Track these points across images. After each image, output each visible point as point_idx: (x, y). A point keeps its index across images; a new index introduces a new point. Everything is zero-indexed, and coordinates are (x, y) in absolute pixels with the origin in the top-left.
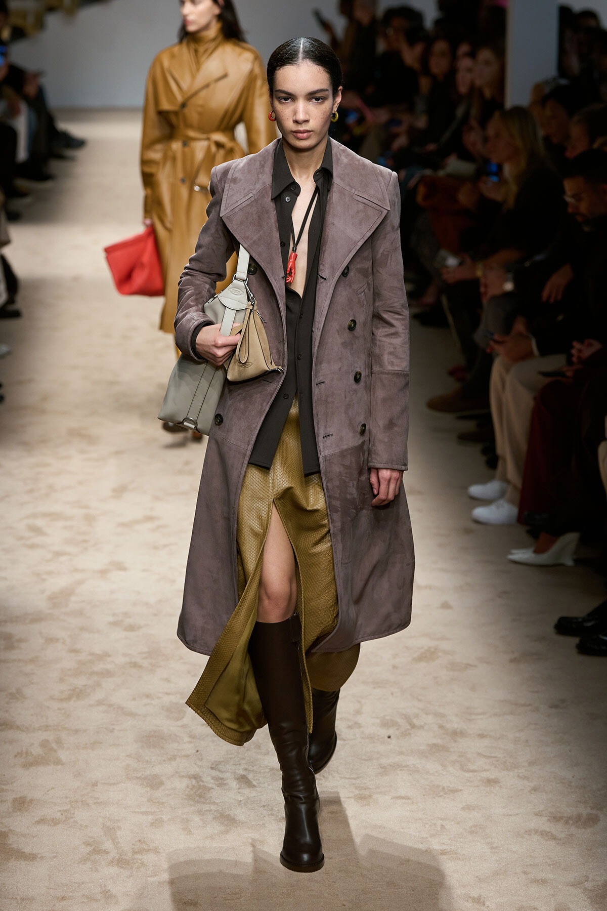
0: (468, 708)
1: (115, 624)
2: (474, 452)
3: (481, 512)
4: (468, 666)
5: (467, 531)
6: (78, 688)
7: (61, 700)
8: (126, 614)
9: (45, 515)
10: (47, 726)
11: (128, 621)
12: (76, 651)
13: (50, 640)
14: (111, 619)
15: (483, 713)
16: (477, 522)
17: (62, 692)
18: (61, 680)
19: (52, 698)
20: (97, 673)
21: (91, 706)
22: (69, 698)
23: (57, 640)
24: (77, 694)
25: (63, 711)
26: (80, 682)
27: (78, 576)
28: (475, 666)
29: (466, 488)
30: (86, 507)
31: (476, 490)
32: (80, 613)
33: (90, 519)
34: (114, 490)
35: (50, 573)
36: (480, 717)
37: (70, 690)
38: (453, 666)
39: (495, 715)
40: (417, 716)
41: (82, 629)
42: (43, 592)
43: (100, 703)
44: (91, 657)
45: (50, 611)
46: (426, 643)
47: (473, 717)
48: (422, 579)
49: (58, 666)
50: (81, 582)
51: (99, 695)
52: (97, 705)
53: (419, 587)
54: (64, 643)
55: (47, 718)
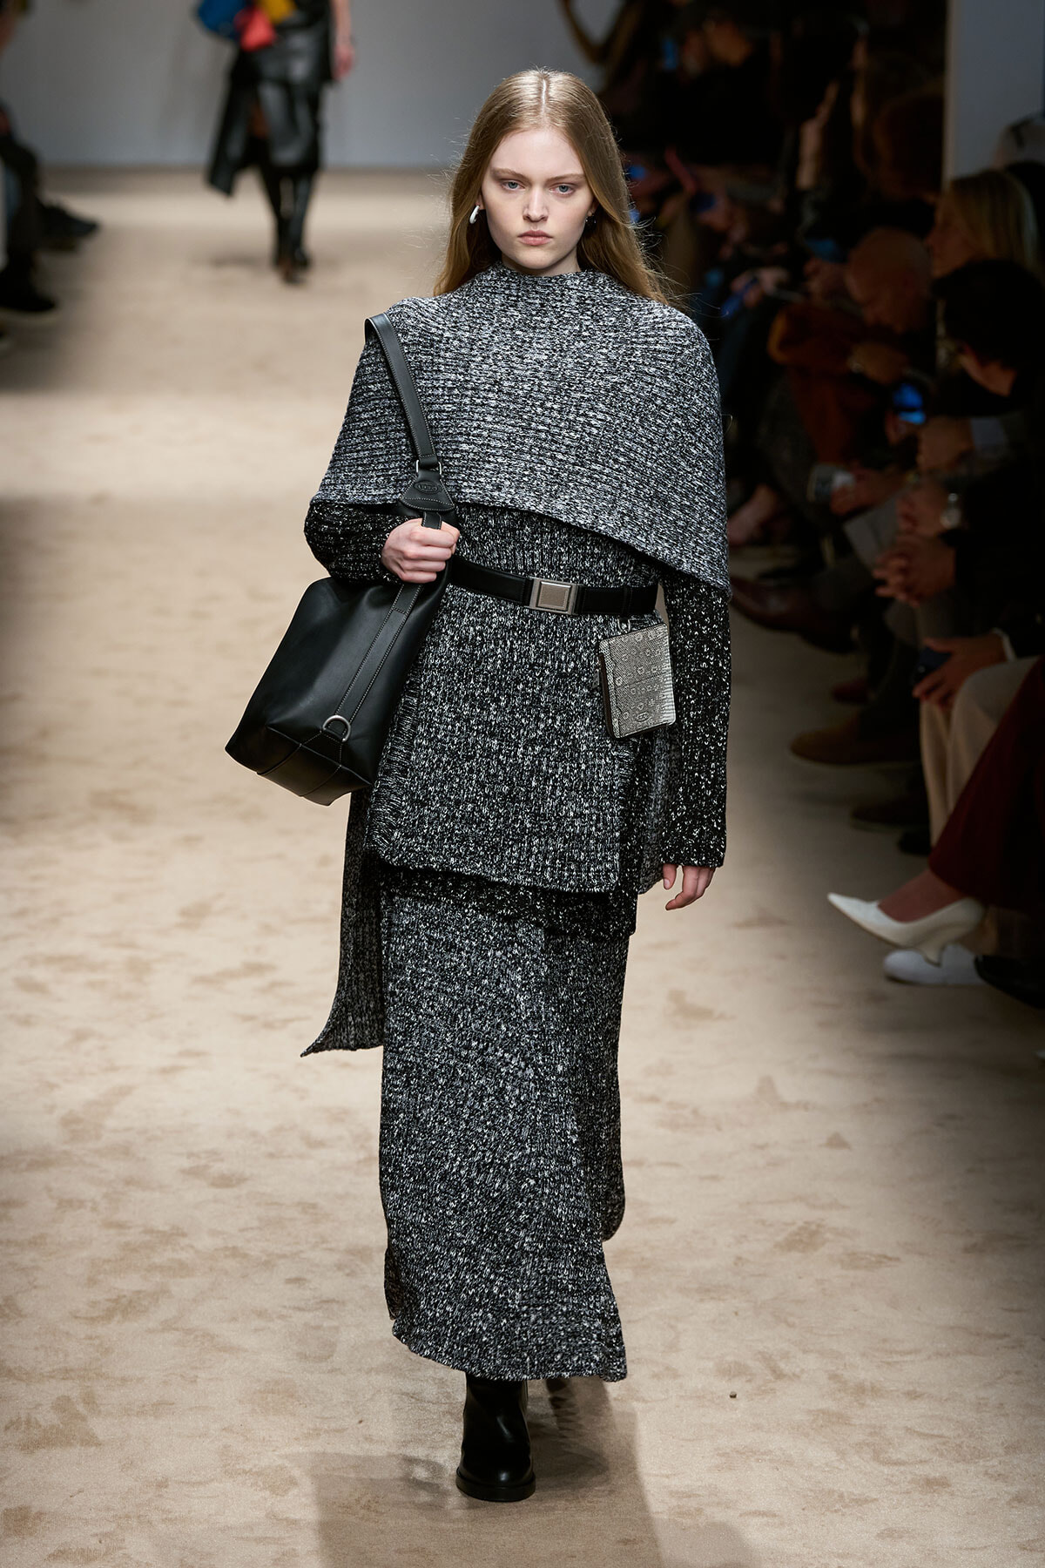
0: (885, 1341)
1: (194, 1173)
2: (884, 840)
3: (901, 961)
4: (883, 1260)
5: (875, 998)
6: (125, 1296)
7: (93, 1320)
8: (214, 1154)
9: (51, 960)
10: (67, 1371)
11: (219, 1168)
12: (120, 1226)
13: (67, 1204)
14: (186, 1163)
15: (916, 1351)
16: (894, 979)
17: (94, 1304)
18: (92, 1282)
19: (75, 1316)
20: (160, 1268)
21: (150, 1331)
22: (107, 1316)
23: (81, 1204)
24: (125, 1307)
25: (97, 1342)
26: (129, 1284)
27: (118, 1079)
28: (898, 1259)
30: (131, 945)
32: (125, 1151)
33: (139, 969)
34: (184, 913)
35: (63, 1073)
36: (908, 1358)
37: (109, 1300)
38: (853, 1260)
39: (938, 1354)
40: (785, 1356)
41: (129, 1182)
42: (51, 1109)
43: (167, 1326)
44: (148, 1238)
45: (66, 1147)
46: (797, 1214)
47: (896, 1358)
48: (789, 1089)
49: (85, 1254)
50: (125, 1091)
51: (166, 1311)
52: (163, 1330)
53: (785, 1106)
54: (94, 1209)
55: (66, 1355)
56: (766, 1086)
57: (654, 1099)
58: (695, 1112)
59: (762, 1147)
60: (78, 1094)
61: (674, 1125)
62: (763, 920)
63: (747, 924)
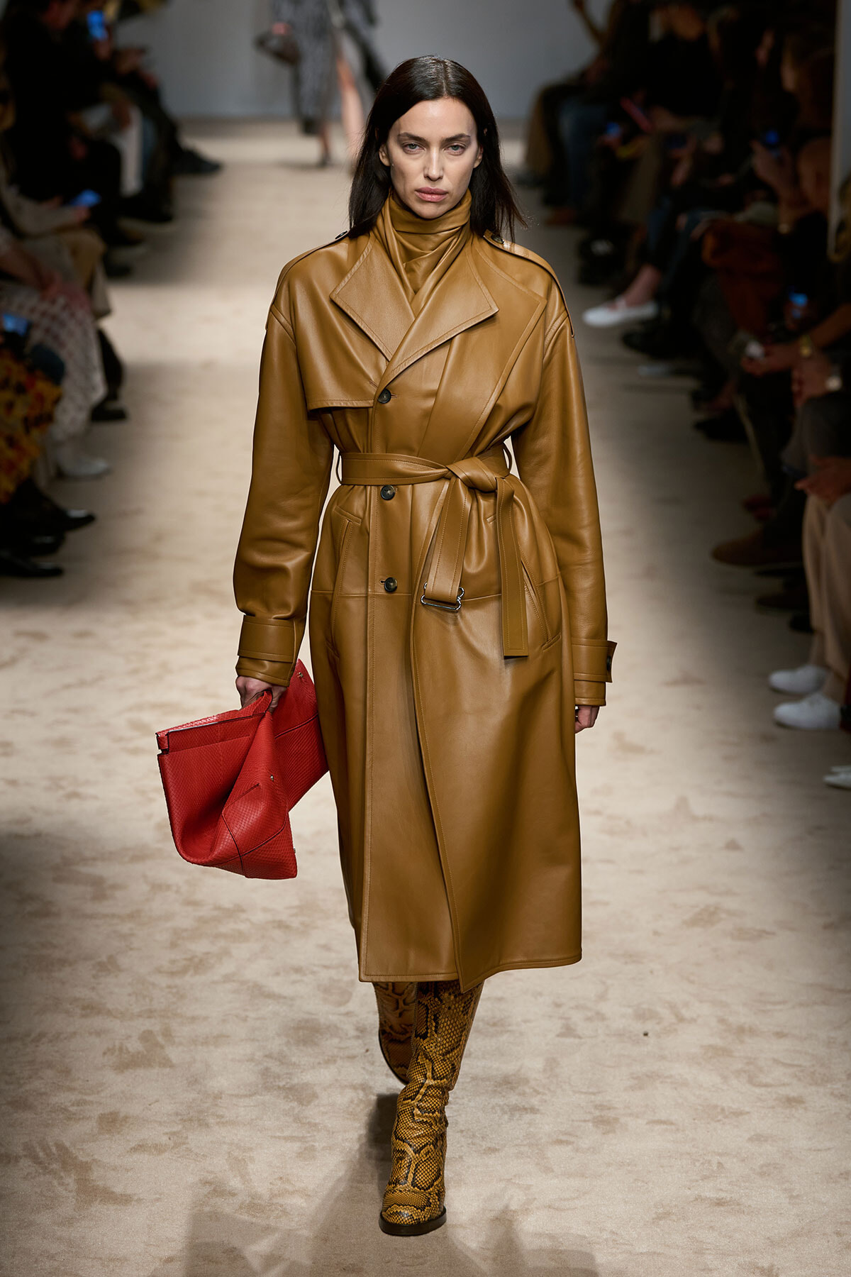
0: (761, 994)
2: (778, 622)
3: (786, 711)
4: (762, 934)
5: (767, 739)
6: (196, 956)
7: (172, 974)
9: (155, 706)
10: (151, 1011)
12: (195, 904)
13: (158, 887)
15: (784, 1002)
16: (781, 725)
17: (173, 962)
18: (173, 945)
19: (159, 971)
20: (225, 936)
21: (214, 982)
22: (184, 971)
23: (168, 887)
24: (196, 965)
25: (174, 990)
26: (200, 947)
28: (773, 934)
29: (765, 676)
30: (215, 696)
31: (780, 679)
36: (778, 1007)
37: (186, 959)
38: (741, 934)
39: (801, 1005)
40: (686, 1004)
42: (150, 817)
43: (227, 979)
44: (216, 913)
45: (159, 845)
46: (702, 899)
47: (769, 1007)
48: (699, 806)
49: (169, 925)
51: (227, 967)
52: (224, 982)
53: (695, 819)
54: (177, 892)
55: (151, 1000)
56: (682, 804)
57: (598, 813)
58: (628, 823)
59: (677, 849)
61: (611, 833)
62: (686, 680)
63: (675, 683)
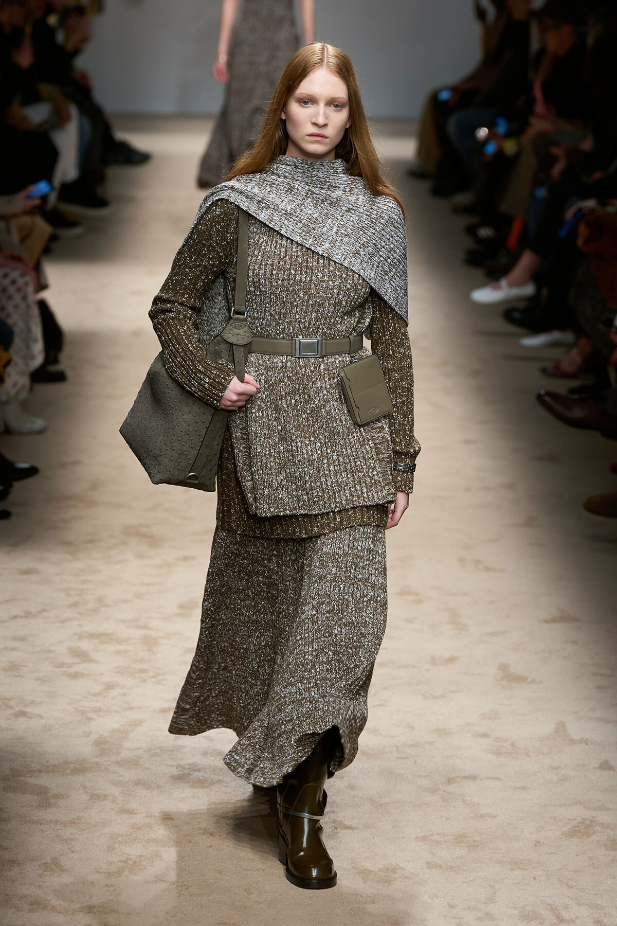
1: (180, 778)
6: (131, 859)
7: (109, 874)
8: (194, 767)
9: (92, 636)
10: (91, 907)
11: (197, 775)
12: (130, 812)
13: (96, 797)
14: (175, 772)
17: (110, 863)
18: (110, 849)
19: (98, 871)
21: (147, 882)
23: (106, 797)
24: (131, 866)
26: (134, 850)
27: (133, 715)
30: (145, 627)
32: (136, 763)
33: (150, 643)
34: (181, 607)
35: (97, 711)
37: (120, 861)
38: (613, 844)
40: (566, 907)
41: (137, 783)
42: (88, 734)
44: (148, 820)
45: (97, 760)
46: (579, 813)
48: (575, 730)
49: (106, 830)
50: (136, 724)
53: (572, 741)
54: (113, 801)
55: (91, 897)
56: (561, 727)
57: (485, 735)
58: (513, 744)
59: (556, 769)
60: (105, 725)
61: (499, 753)
62: (563, 618)
63: (553, 621)
